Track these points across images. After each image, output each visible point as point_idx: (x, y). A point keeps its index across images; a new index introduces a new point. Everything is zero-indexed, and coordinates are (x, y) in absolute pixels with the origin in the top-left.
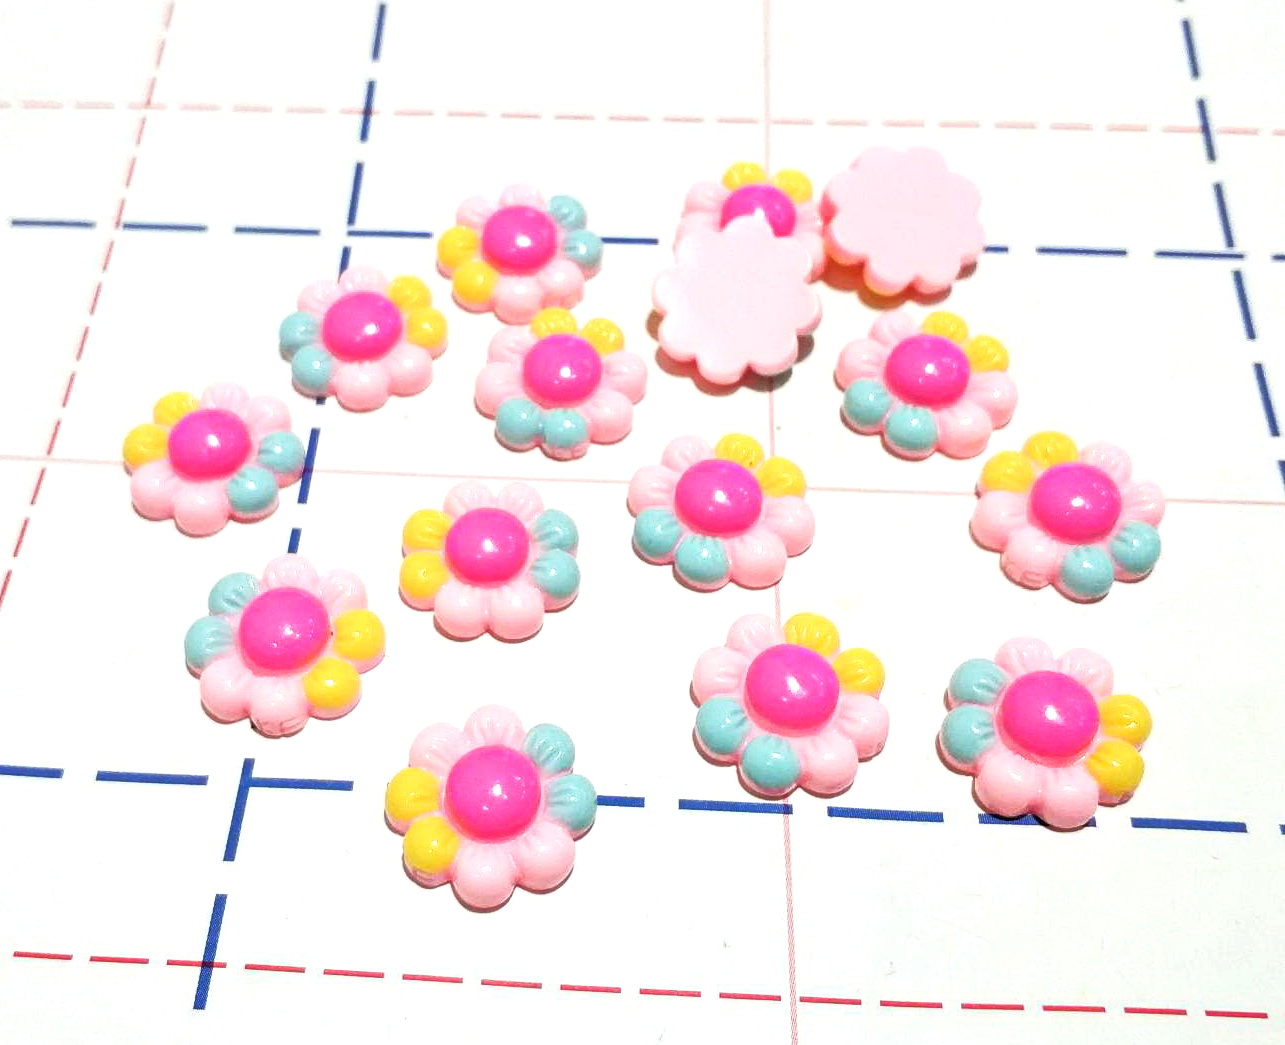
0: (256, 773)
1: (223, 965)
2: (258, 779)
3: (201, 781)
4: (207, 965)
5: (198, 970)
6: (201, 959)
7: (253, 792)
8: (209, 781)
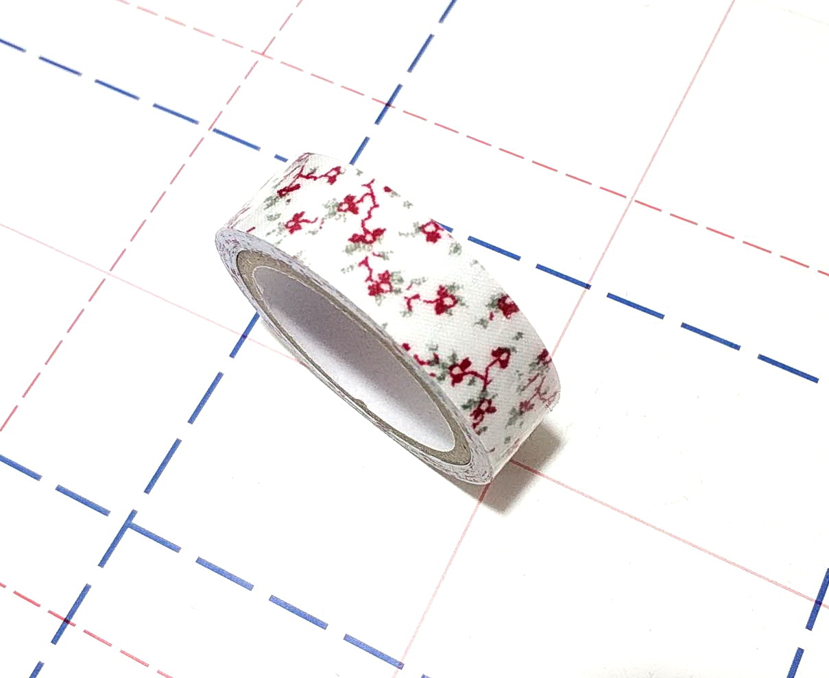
0: (134, 521)
1: (74, 625)
2: (134, 524)
3: (105, 513)
4: (66, 621)
5: (62, 621)
6: (65, 617)
7: (129, 530)
8: (109, 515)
